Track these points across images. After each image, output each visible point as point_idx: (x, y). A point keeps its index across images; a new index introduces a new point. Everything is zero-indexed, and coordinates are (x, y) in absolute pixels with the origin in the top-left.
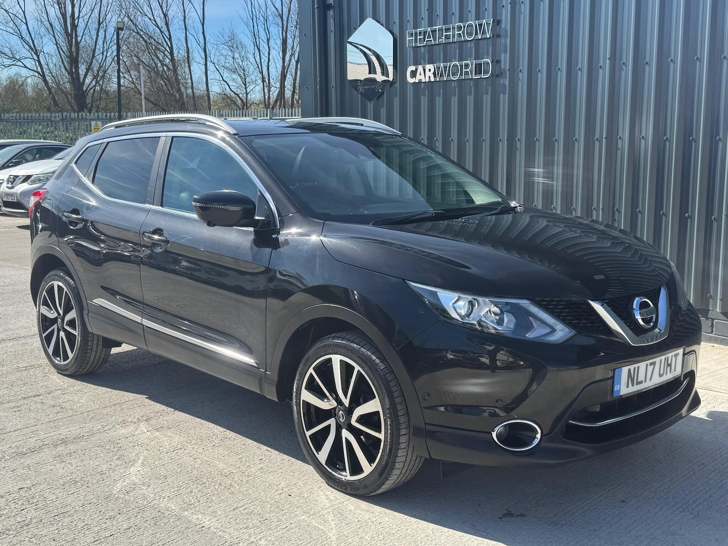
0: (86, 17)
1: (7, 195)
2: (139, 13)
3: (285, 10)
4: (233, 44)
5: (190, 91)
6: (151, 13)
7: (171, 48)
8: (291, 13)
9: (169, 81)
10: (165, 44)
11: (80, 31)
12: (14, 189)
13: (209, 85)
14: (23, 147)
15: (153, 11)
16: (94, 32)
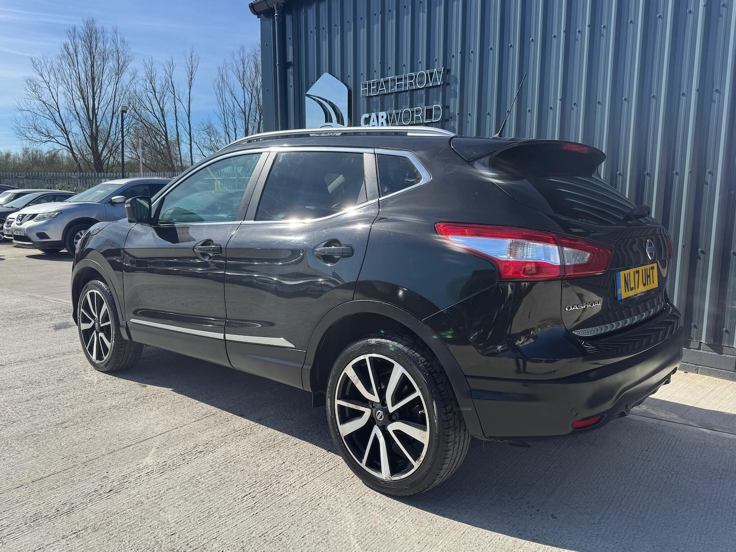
0: (104, 109)
1: (17, 230)
2: (142, 107)
3: (247, 109)
4: (210, 130)
5: (179, 163)
6: (151, 108)
7: (166, 133)
8: (251, 110)
9: (164, 155)
10: (161, 130)
11: (99, 117)
12: (22, 225)
13: (193, 159)
14: (39, 194)
15: (153, 107)
16: (109, 120)
